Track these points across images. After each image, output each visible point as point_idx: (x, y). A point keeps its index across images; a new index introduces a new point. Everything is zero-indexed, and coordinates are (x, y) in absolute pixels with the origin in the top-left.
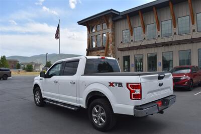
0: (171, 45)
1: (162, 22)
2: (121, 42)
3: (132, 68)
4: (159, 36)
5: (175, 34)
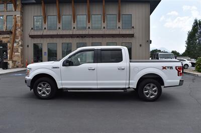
0: (85, 37)
1: (78, 16)
2: (32, 29)
3: (45, 57)
4: (74, 28)
5: (89, 28)
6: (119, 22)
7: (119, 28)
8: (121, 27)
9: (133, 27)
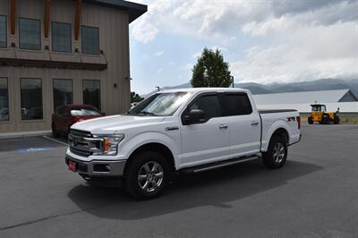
6: (76, 39)
7: (76, 50)
8: (80, 50)
9: (102, 52)
